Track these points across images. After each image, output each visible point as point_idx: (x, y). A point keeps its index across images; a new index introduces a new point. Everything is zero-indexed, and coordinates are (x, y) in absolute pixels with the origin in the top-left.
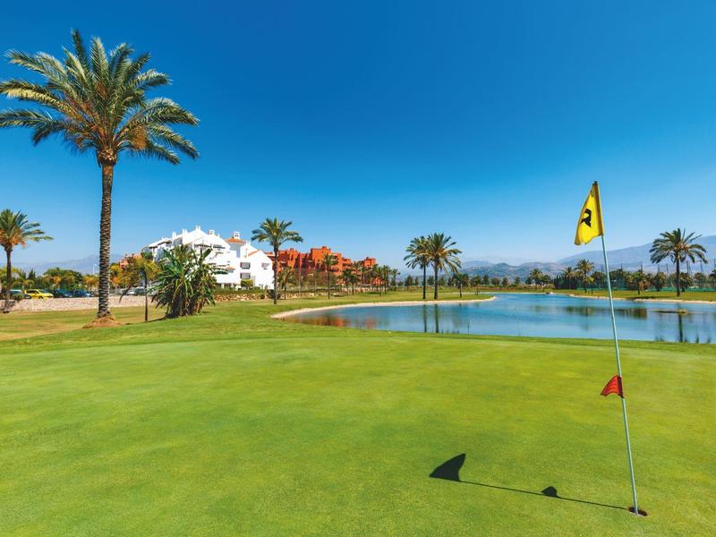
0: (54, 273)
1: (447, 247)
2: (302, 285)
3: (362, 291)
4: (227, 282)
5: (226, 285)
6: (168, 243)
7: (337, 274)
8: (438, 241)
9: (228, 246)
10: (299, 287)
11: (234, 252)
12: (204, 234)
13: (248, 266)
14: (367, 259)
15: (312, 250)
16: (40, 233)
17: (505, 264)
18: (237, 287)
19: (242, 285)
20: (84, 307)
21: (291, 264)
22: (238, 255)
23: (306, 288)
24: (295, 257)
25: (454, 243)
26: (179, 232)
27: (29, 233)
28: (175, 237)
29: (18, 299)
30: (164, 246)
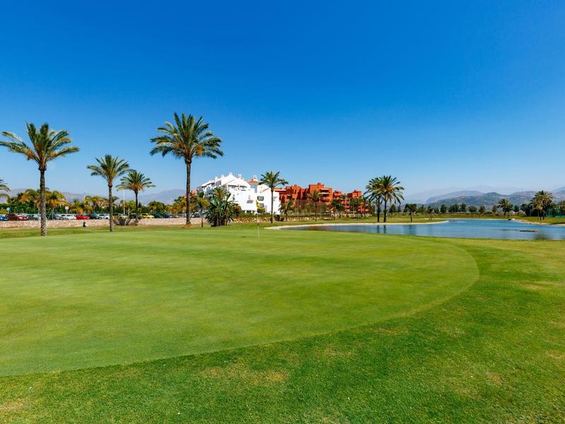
0: (153, 204)
1: (394, 185)
2: (300, 212)
3: (348, 216)
4: (249, 209)
5: (248, 211)
6: (213, 184)
7: (327, 204)
8: (387, 181)
9: (248, 186)
10: (298, 213)
11: (254, 190)
12: (235, 178)
13: (262, 199)
14: (355, 192)
15: (309, 186)
16: (150, 183)
17: (494, 194)
18: (255, 213)
19: (258, 212)
20: (170, 223)
21: (295, 196)
22: (256, 191)
23: (303, 214)
24: (297, 191)
25: (399, 183)
26: (220, 177)
27: (145, 184)
28: (217, 180)
29: (140, 218)
30: (210, 186)
